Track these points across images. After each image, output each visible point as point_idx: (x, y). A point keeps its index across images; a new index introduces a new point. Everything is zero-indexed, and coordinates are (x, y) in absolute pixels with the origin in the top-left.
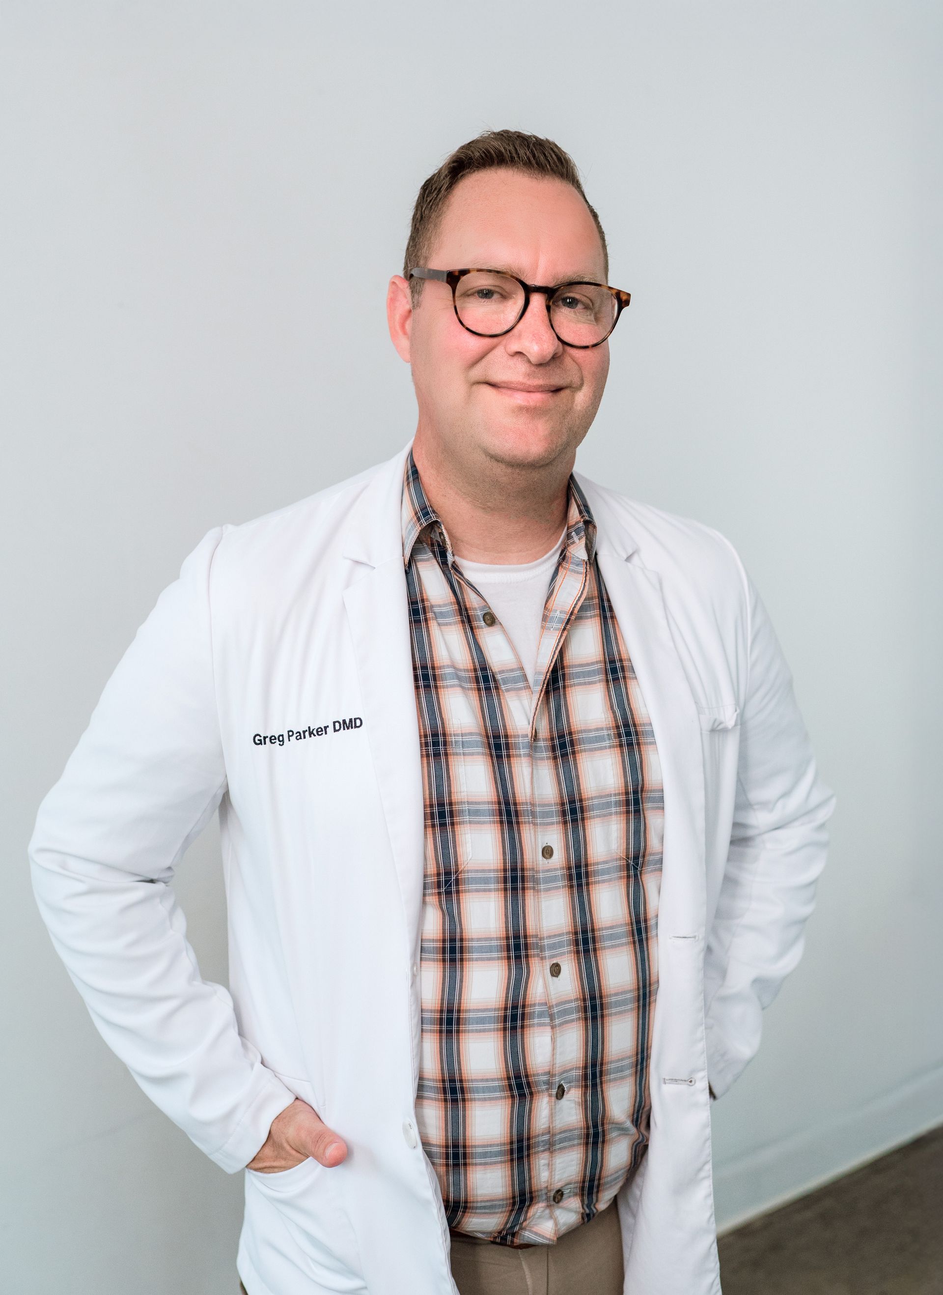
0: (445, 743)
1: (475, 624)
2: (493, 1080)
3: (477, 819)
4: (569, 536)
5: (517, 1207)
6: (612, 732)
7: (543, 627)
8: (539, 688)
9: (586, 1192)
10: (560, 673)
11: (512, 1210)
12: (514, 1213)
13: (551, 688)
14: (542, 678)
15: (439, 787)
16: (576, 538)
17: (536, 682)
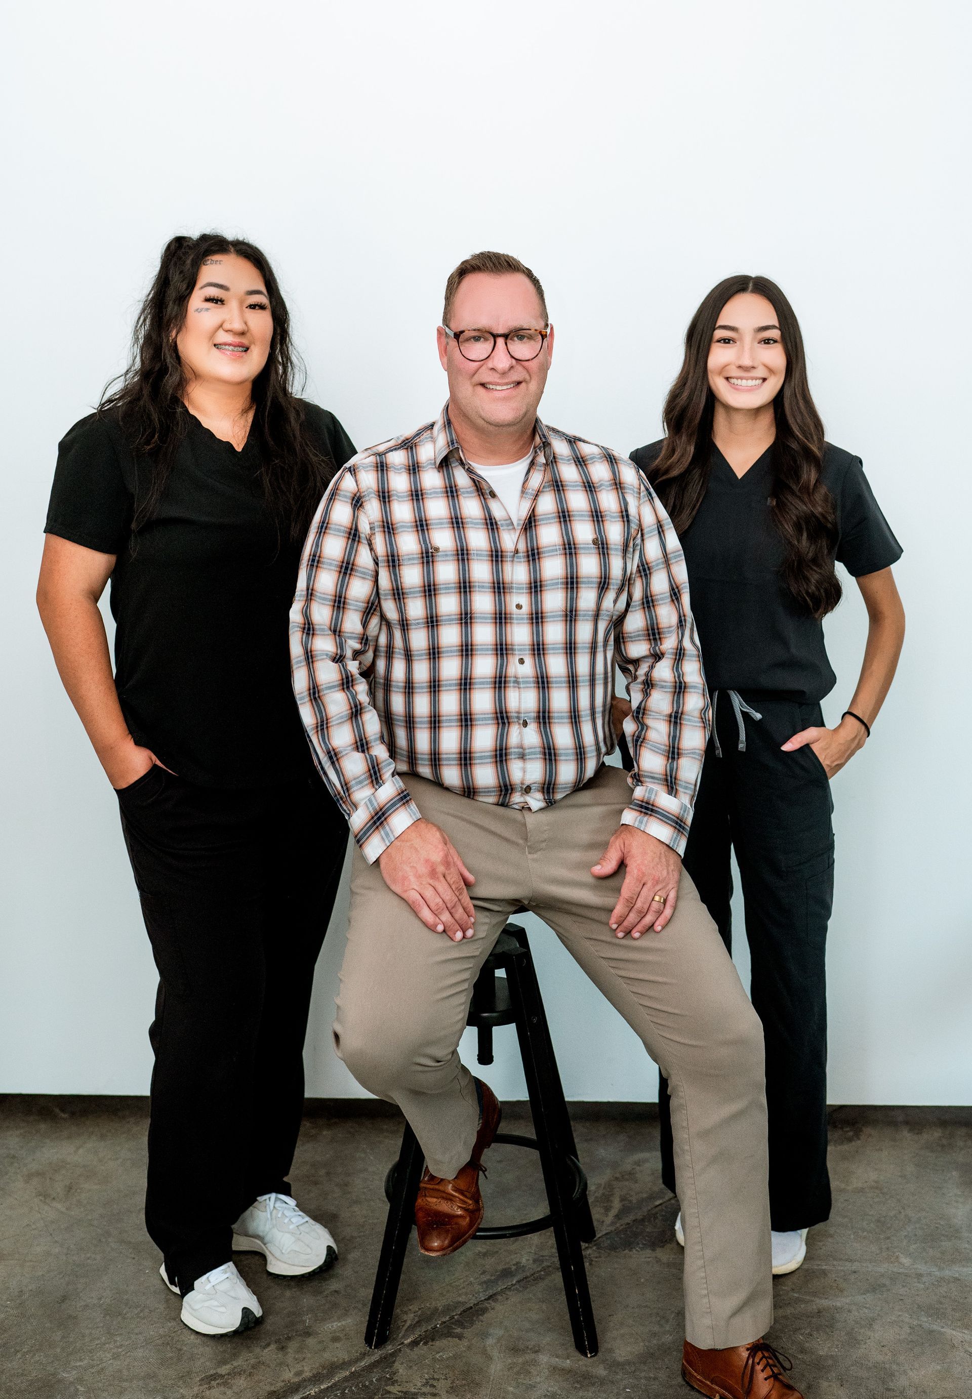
0: (467, 554)
1: (486, 496)
2: (488, 714)
3: (483, 590)
4: (536, 452)
5: (503, 793)
6: (561, 547)
7: (522, 497)
8: (520, 527)
9: (546, 791)
10: (533, 519)
11: (500, 795)
12: (502, 796)
13: (528, 526)
14: (522, 522)
15: (464, 574)
16: (539, 453)
17: (518, 525)
